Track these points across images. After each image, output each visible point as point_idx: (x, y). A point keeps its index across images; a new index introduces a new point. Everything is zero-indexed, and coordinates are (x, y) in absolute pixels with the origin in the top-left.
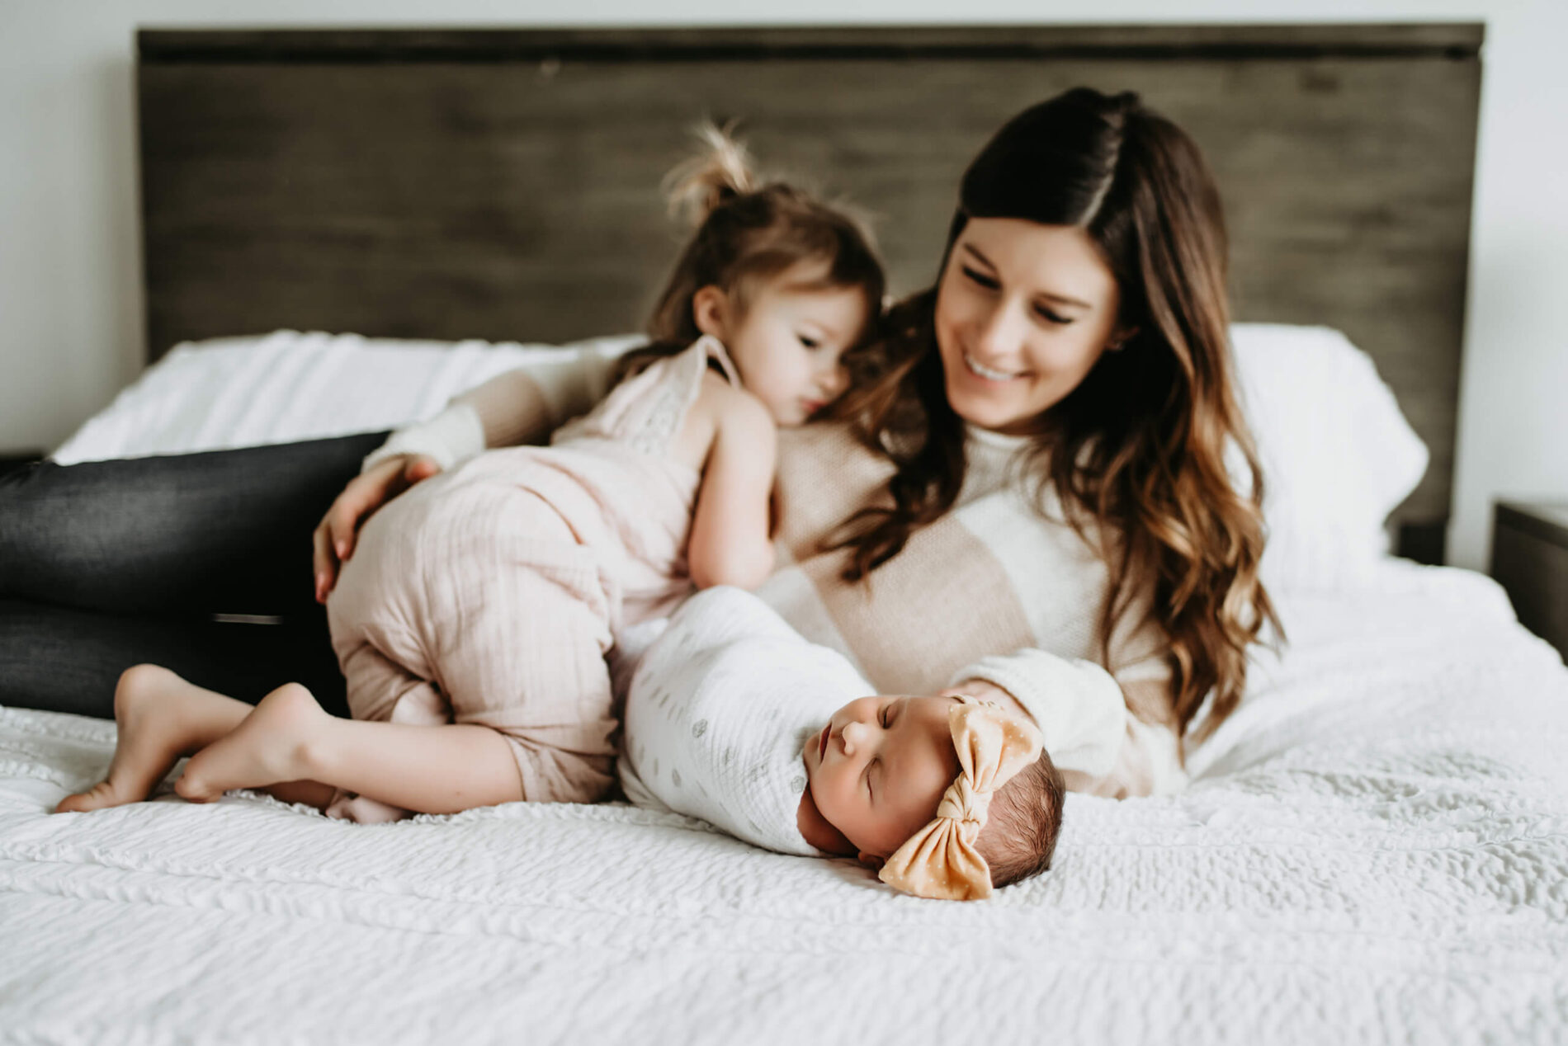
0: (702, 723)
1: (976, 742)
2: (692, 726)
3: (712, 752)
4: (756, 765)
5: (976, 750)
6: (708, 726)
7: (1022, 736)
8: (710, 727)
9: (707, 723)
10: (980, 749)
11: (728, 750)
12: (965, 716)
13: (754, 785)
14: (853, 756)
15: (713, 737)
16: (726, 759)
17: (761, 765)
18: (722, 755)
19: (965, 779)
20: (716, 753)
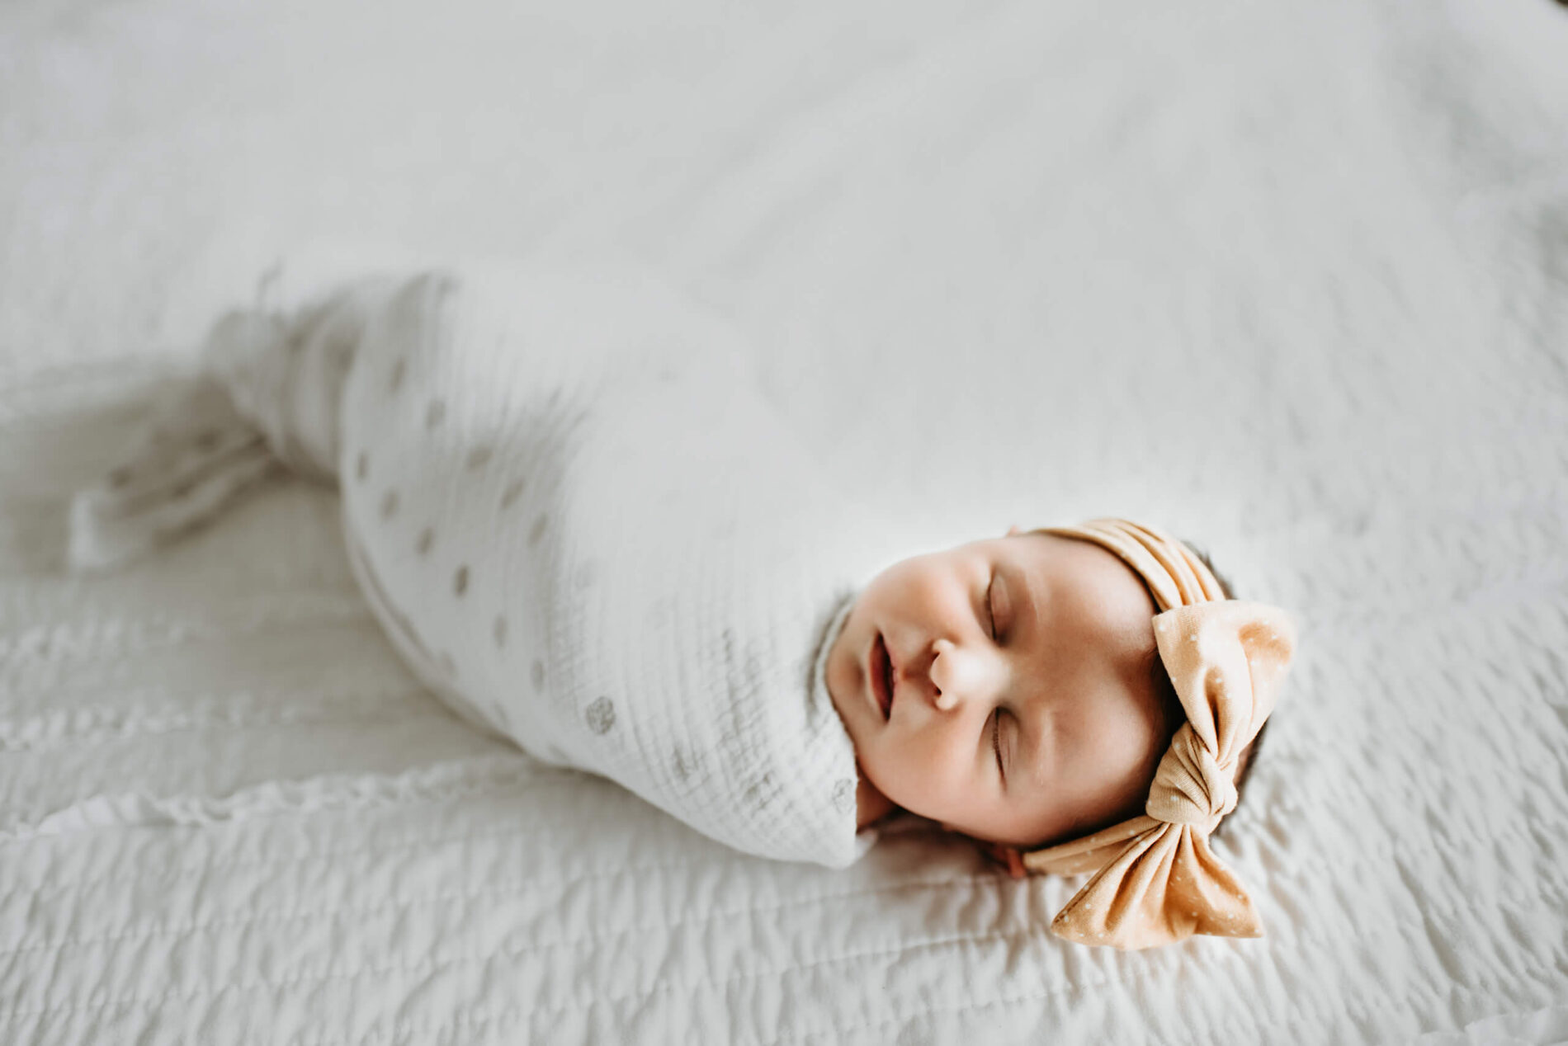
0: (601, 706)
1: (1221, 685)
2: (582, 715)
3: (644, 756)
4: (752, 778)
5: (1220, 699)
6: (616, 710)
7: (1274, 637)
8: (621, 710)
9: (611, 705)
10: (1229, 696)
11: (677, 753)
12: (1193, 638)
13: (763, 815)
14: (955, 711)
15: (636, 730)
16: (680, 768)
17: (760, 777)
18: (669, 763)
19: (1204, 751)
20: (654, 762)
